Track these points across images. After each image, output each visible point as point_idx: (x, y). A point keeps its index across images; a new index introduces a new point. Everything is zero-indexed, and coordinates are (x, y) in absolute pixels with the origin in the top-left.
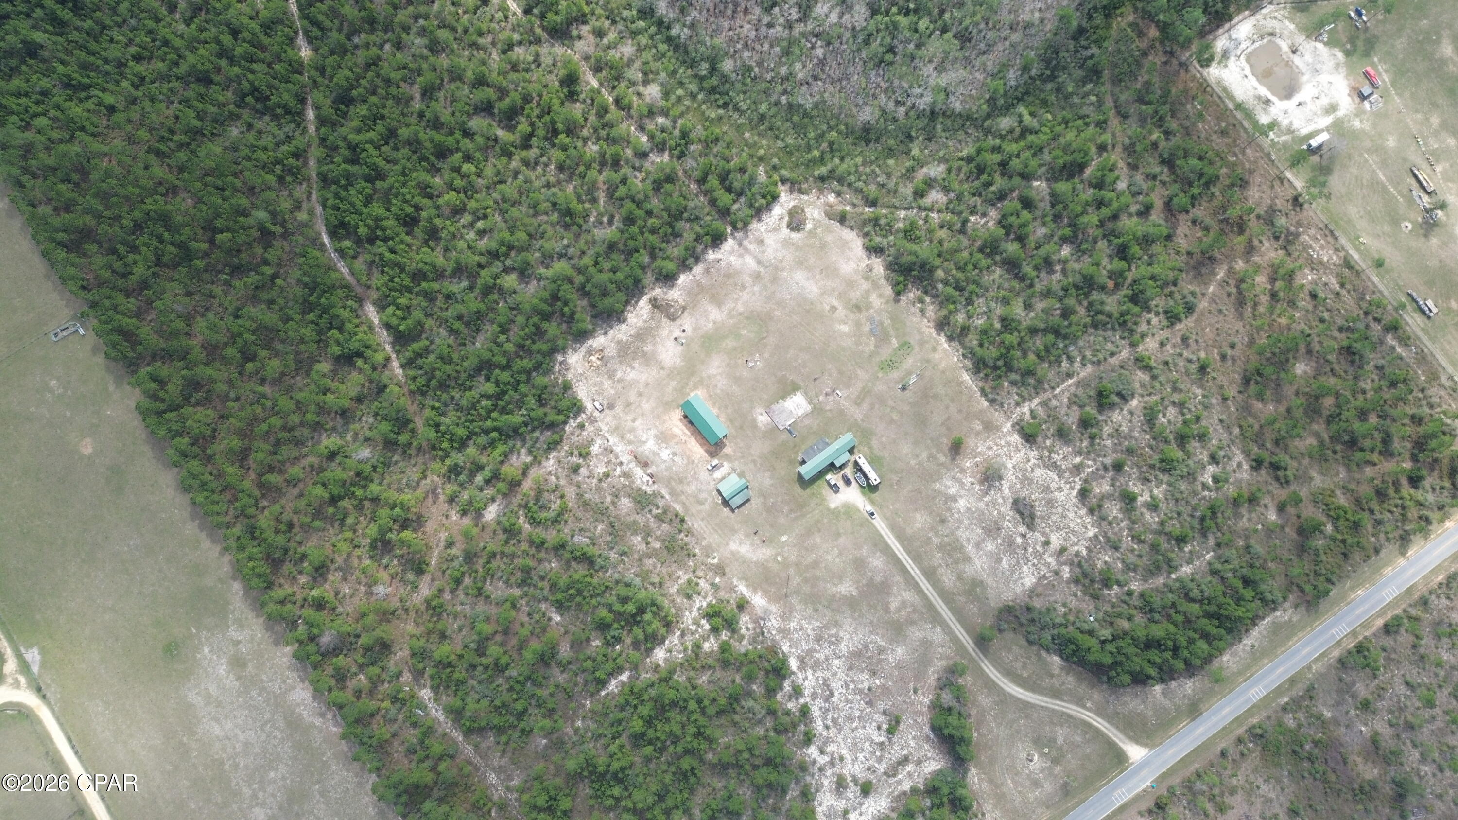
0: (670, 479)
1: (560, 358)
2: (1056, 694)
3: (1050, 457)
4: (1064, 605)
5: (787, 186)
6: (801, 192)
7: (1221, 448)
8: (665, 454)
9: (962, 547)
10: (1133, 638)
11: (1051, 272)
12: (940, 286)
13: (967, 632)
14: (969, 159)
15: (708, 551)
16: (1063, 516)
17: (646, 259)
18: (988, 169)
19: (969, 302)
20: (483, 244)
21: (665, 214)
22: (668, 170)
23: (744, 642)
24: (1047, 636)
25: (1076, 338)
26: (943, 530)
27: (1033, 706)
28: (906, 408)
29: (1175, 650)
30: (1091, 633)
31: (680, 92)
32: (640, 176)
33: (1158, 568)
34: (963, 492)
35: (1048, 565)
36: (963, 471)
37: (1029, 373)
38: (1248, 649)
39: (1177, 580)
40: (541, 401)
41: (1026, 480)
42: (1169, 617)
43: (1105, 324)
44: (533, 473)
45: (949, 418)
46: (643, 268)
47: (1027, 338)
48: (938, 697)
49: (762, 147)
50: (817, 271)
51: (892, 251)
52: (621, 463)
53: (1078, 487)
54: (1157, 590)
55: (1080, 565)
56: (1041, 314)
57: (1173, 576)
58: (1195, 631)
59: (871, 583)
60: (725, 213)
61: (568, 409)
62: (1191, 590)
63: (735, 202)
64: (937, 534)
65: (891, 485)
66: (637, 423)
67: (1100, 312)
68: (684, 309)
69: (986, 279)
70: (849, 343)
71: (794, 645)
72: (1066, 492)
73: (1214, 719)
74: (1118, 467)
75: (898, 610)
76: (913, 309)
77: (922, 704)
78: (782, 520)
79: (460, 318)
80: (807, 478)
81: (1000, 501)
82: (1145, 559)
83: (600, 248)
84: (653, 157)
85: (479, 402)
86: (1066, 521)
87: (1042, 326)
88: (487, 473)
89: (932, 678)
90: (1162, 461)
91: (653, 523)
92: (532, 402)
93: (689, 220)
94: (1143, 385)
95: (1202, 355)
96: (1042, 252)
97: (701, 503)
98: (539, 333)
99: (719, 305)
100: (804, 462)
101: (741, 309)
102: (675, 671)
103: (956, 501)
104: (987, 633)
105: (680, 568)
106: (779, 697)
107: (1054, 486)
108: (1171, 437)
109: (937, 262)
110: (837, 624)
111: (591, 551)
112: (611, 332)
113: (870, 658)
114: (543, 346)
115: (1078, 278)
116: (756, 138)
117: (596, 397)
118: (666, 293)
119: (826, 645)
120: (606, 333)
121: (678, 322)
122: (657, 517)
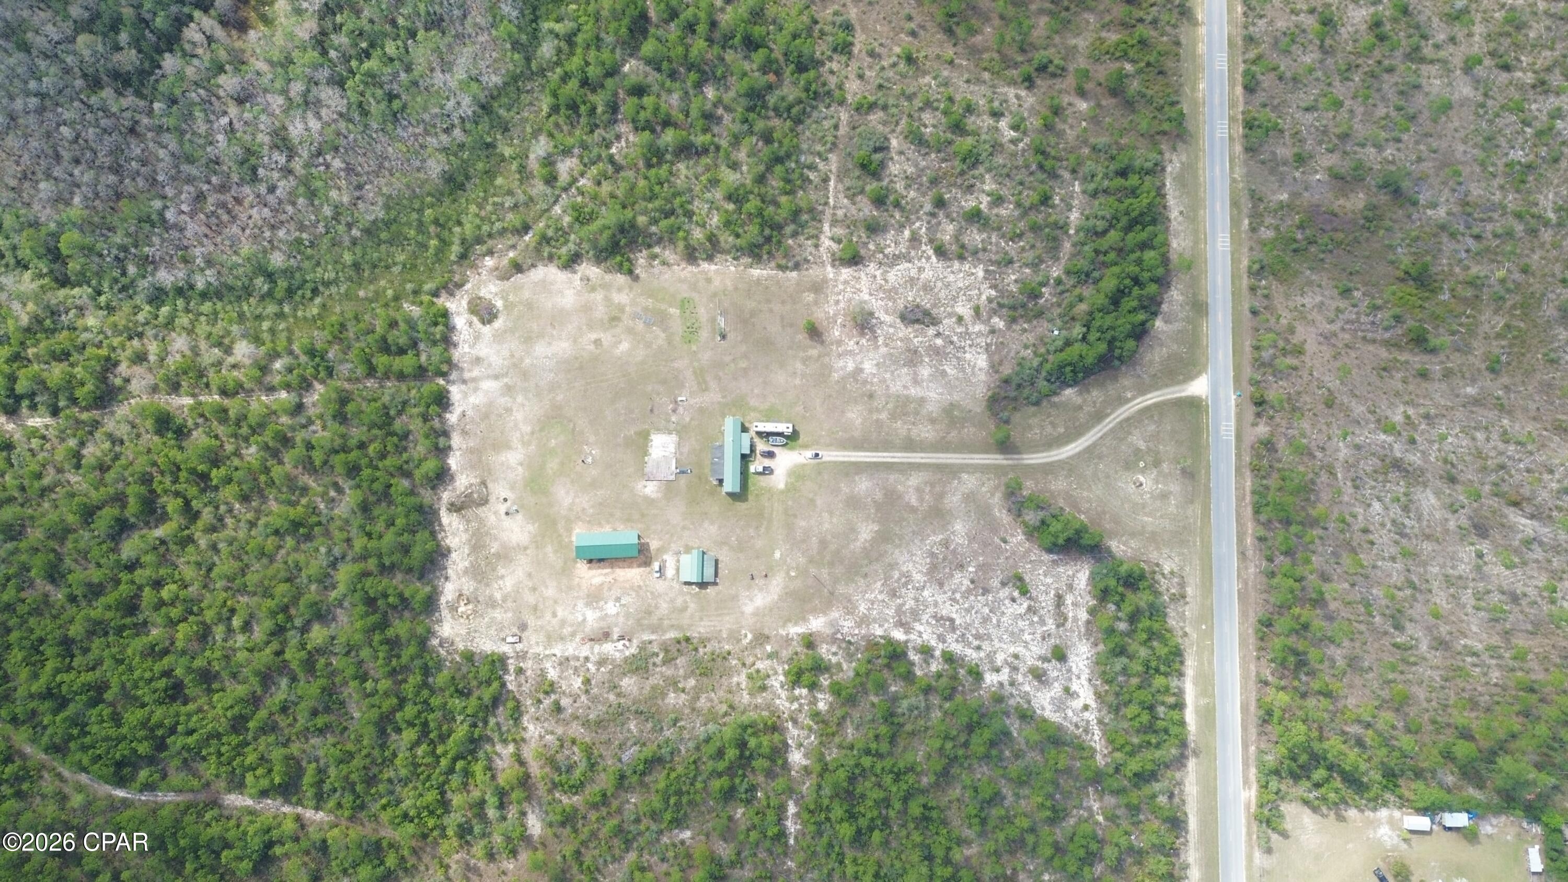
0: (638, 621)
1: (435, 642)
2: (1098, 417)
3: (885, 256)
4: (1026, 347)
5: (444, 295)
6: (460, 286)
7: (991, 101)
8: (611, 608)
9: (907, 397)
10: (1100, 311)
11: (719, 119)
12: (654, 229)
13: (987, 452)
14: (555, 109)
15: (735, 637)
16: (948, 285)
17: (405, 483)
18: (579, 100)
19: (689, 214)
20: (259, 633)
21: (375, 431)
22: (334, 396)
23: (845, 667)
24: (1042, 384)
25: (797, 147)
26: (878, 403)
27: (1094, 445)
28: (743, 348)
29: (1136, 281)
30: (1068, 343)
31: (266, 325)
32: (317, 426)
33: (1055, 239)
34: (858, 358)
35: (979, 334)
36: (839, 343)
37: (796, 213)
38: (1180, 219)
39: (1077, 231)
40: (464, 694)
41: (891, 293)
42: (1105, 265)
43: (804, 112)
44: (528, 753)
45: (782, 318)
46: (412, 493)
47: (763, 190)
48: (1025, 524)
49: (385, 290)
50: (549, 329)
51: (585, 246)
52: (587, 659)
53: (931, 252)
54: (1073, 256)
55: (1001, 306)
56: (750, 160)
57: (1072, 232)
58: (1133, 251)
59: (878, 506)
60: (421, 373)
61: (492, 672)
62: (1095, 226)
63: (418, 355)
64: (878, 410)
65: (804, 417)
66: (560, 614)
67: (789, 109)
68: (484, 483)
69: (680, 182)
70: (641, 353)
71: (881, 621)
72: (927, 266)
73: (1219, 296)
74: (940, 203)
75: (921, 500)
76: (656, 271)
77: (1019, 544)
78: (759, 544)
79: (315, 713)
80: (737, 489)
81: (891, 330)
82: (1038, 245)
83: (357, 521)
84: (308, 400)
85: (415, 756)
86: (953, 287)
87: (762, 168)
88: (492, 801)
89: (1002, 515)
90: (964, 160)
91: (668, 671)
92: (457, 703)
93: (400, 413)
94: (885, 123)
95: (897, 50)
96: (694, 113)
97: (685, 609)
98: (394, 644)
99: (506, 446)
100: (721, 481)
101: (528, 429)
102: (822, 754)
103: (861, 370)
104: (1000, 435)
105: (730, 676)
106: (919, 673)
107: (914, 273)
108: (949, 136)
109: (629, 214)
110: (892, 566)
111: (648, 752)
112: (450, 571)
113: (944, 559)
114: (410, 651)
115: (744, 102)
116: (372, 287)
117: (502, 635)
118: (454, 490)
119: (903, 590)
120: (447, 578)
121: (492, 499)
122: (665, 662)
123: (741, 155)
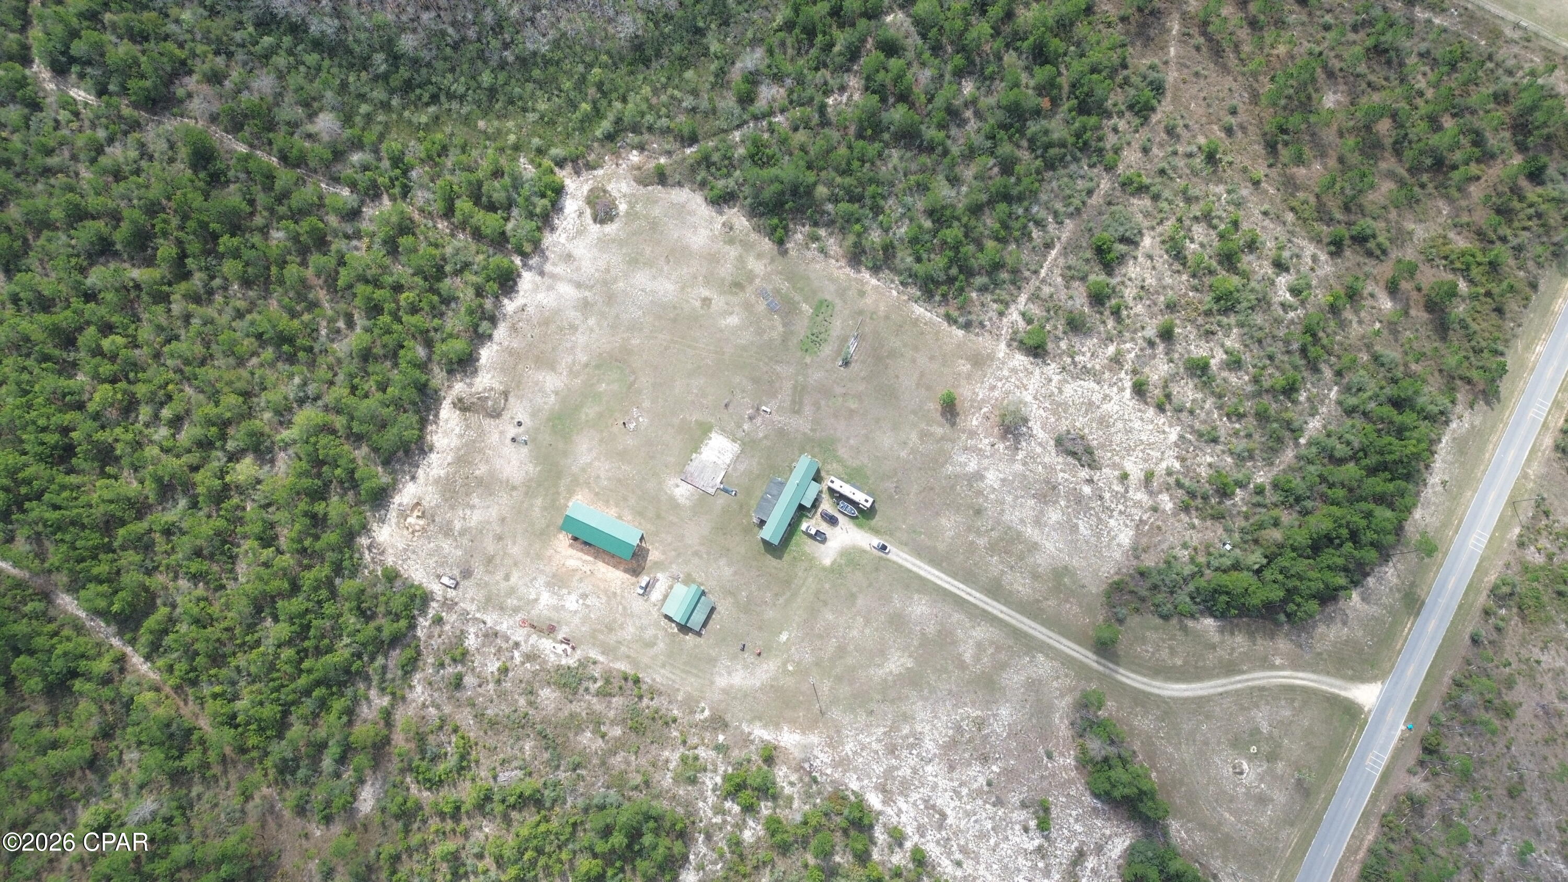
0: (593, 634)
1: (364, 541)
2: (1230, 668)
3: (1074, 363)
4: (1185, 546)
5: (569, 168)
6: (590, 167)
7: (1280, 248)
8: (571, 603)
9: (1019, 534)
10: (1294, 549)
11: (962, 123)
12: (830, 207)
13: (1080, 644)
14: (789, 26)
15: (690, 706)
16: (1129, 431)
17: (421, 352)
18: (820, 27)
19: (877, 210)
20: (187, 434)
21: (418, 280)
22: (394, 219)
23: (796, 805)
24: (1183, 597)
25: (1034, 193)
26: (984, 524)
27: (1208, 699)
28: (861, 387)
29: (1354, 536)
30: (1236, 566)
31: (364, 108)
32: (363, 244)
33: (1279, 440)
34: (986, 462)
35: (1138, 504)
37: (997, 266)
38: (1439, 488)
39: (1310, 444)
40: (366, 615)
41: (1059, 408)
42: (1324, 498)
43: (1062, 159)
44: (401, 716)
45: (922, 375)
46: (423, 366)
47: (973, 223)
48: (1083, 750)
49: (509, 132)
50: (662, 261)
51: (747, 190)
52: (517, 645)
53: (1128, 384)
54: (1291, 469)
55: (1179, 484)
56: (975, 183)
57: (1302, 441)
58: (1365, 499)
59: (925, 640)
60: (500, 241)
61: (406, 607)
62: (1333, 449)
63: (507, 219)
64: (978, 533)
65: (891, 497)
66: (514, 579)
67: (1048, 146)
68: (506, 394)
69: (884, 171)
70: (747, 337)
71: (863, 774)
72: (1116, 398)
73: (1442, 601)
74: (1167, 335)
75: (977, 659)
76: (809, 254)
77: (1065, 768)
78: (770, 614)
79: (198, 553)
80: (776, 542)
81: (1039, 450)
82: (1256, 436)
83: (354, 367)
84: (369, 211)
85: (277, 656)
86: (1135, 436)
87: (984, 197)
88: (334, 749)
89: (1062, 726)
90: (1218, 299)
91: (598, 705)
92: (351, 620)
93: (457, 273)
94: (1147, 215)
95: (1202, 140)
96: (939, 101)
97: (651, 644)
98: (317, 522)
99: (552, 366)
100: (762, 523)
101: (584, 359)
103: (982, 478)
104: (1106, 635)
105: (663, 747)
106: (876, 856)
107: (1097, 398)
108: (1214, 263)
109: (811, 177)
110: (906, 718)
111: (529, 786)
112: (420, 473)
113: (970, 741)
114: (331, 537)
115: (1000, 115)
116: (496, 123)
117: (440, 571)
118: (471, 385)
119: (905, 752)
120: (413, 478)
121: (506, 416)
122: (598, 694)
123: (968, 173)
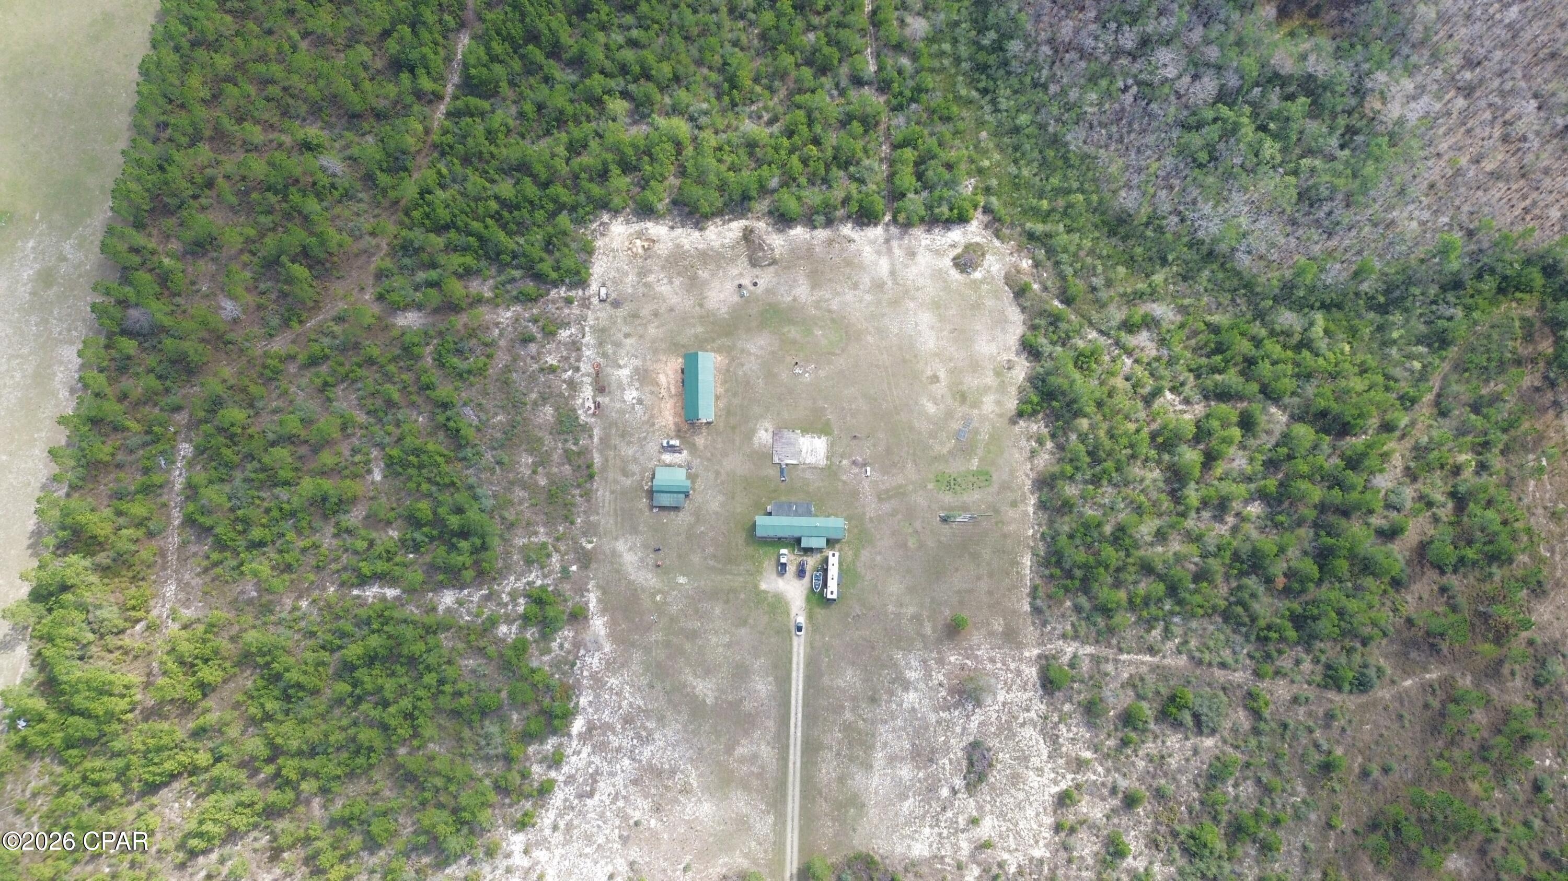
0: (613, 424)
1: (606, 218)
3: (1056, 725)
5: (986, 219)
6: (997, 234)
8: (631, 395)
9: (872, 747)
11: (1219, 518)
12: (1073, 437)
13: (799, 848)
14: (1215, 329)
15: (590, 530)
16: (1020, 807)
17: (774, 183)
18: (1229, 354)
19: (1096, 481)
20: (626, 55)
21: (831, 152)
22: (871, 111)
23: (546, 658)
25: (1192, 614)
26: (866, 710)
28: (931, 543)
31: (947, 47)
32: (838, 99)
34: (922, 685)
35: (956, 848)
36: (941, 662)
37: (1106, 611)
40: (549, 245)
41: (1007, 730)
43: (1239, 624)
44: (484, 314)
45: (970, 591)
46: (764, 190)
47: (1132, 569)
49: (990, 158)
50: (949, 327)
51: (1049, 364)
52: (577, 369)
53: (1063, 786)
56: (1170, 556)
59: (736, 705)
60: (896, 195)
61: (568, 271)
63: (916, 192)
64: (854, 709)
65: (847, 615)
66: (628, 341)
67: (1244, 605)
68: (774, 262)
70: (922, 426)
71: (596, 704)
72: (1045, 781)
74: (1131, 801)
75: (742, 760)
76: (1023, 443)
78: (696, 559)
79: (540, 107)
80: (759, 532)
81: (958, 729)
83: (737, 141)
84: (866, 90)
85: (488, 198)
86: (1018, 815)
87: (1161, 570)
88: (433, 275)
89: (719, 868)
90: (1192, 836)
91: (557, 456)
92: (538, 236)
93: (852, 178)
94: (1235, 730)
95: (1339, 751)
96: (1225, 488)
97: (625, 473)
98: (603, 175)
99: (815, 286)
100: (769, 514)
101: (834, 307)
102: (448, 629)
103: (906, 689)
104: (822, 870)
105: (545, 525)
106: (531, 750)
107: (1035, 761)
108: (1225, 818)
109: (1090, 409)
110: (661, 719)
111: (468, 433)
112: (680, 230)
113: (666, 787)
114: (596, 190)
115: (1246, 549)
116: (991, 145)
117: (609, 283)
118: (768, 233)
119: (631, 734)
120: (672, 228)
121: (757, 271)
122: (566, 451)
123: (1176, 546)
